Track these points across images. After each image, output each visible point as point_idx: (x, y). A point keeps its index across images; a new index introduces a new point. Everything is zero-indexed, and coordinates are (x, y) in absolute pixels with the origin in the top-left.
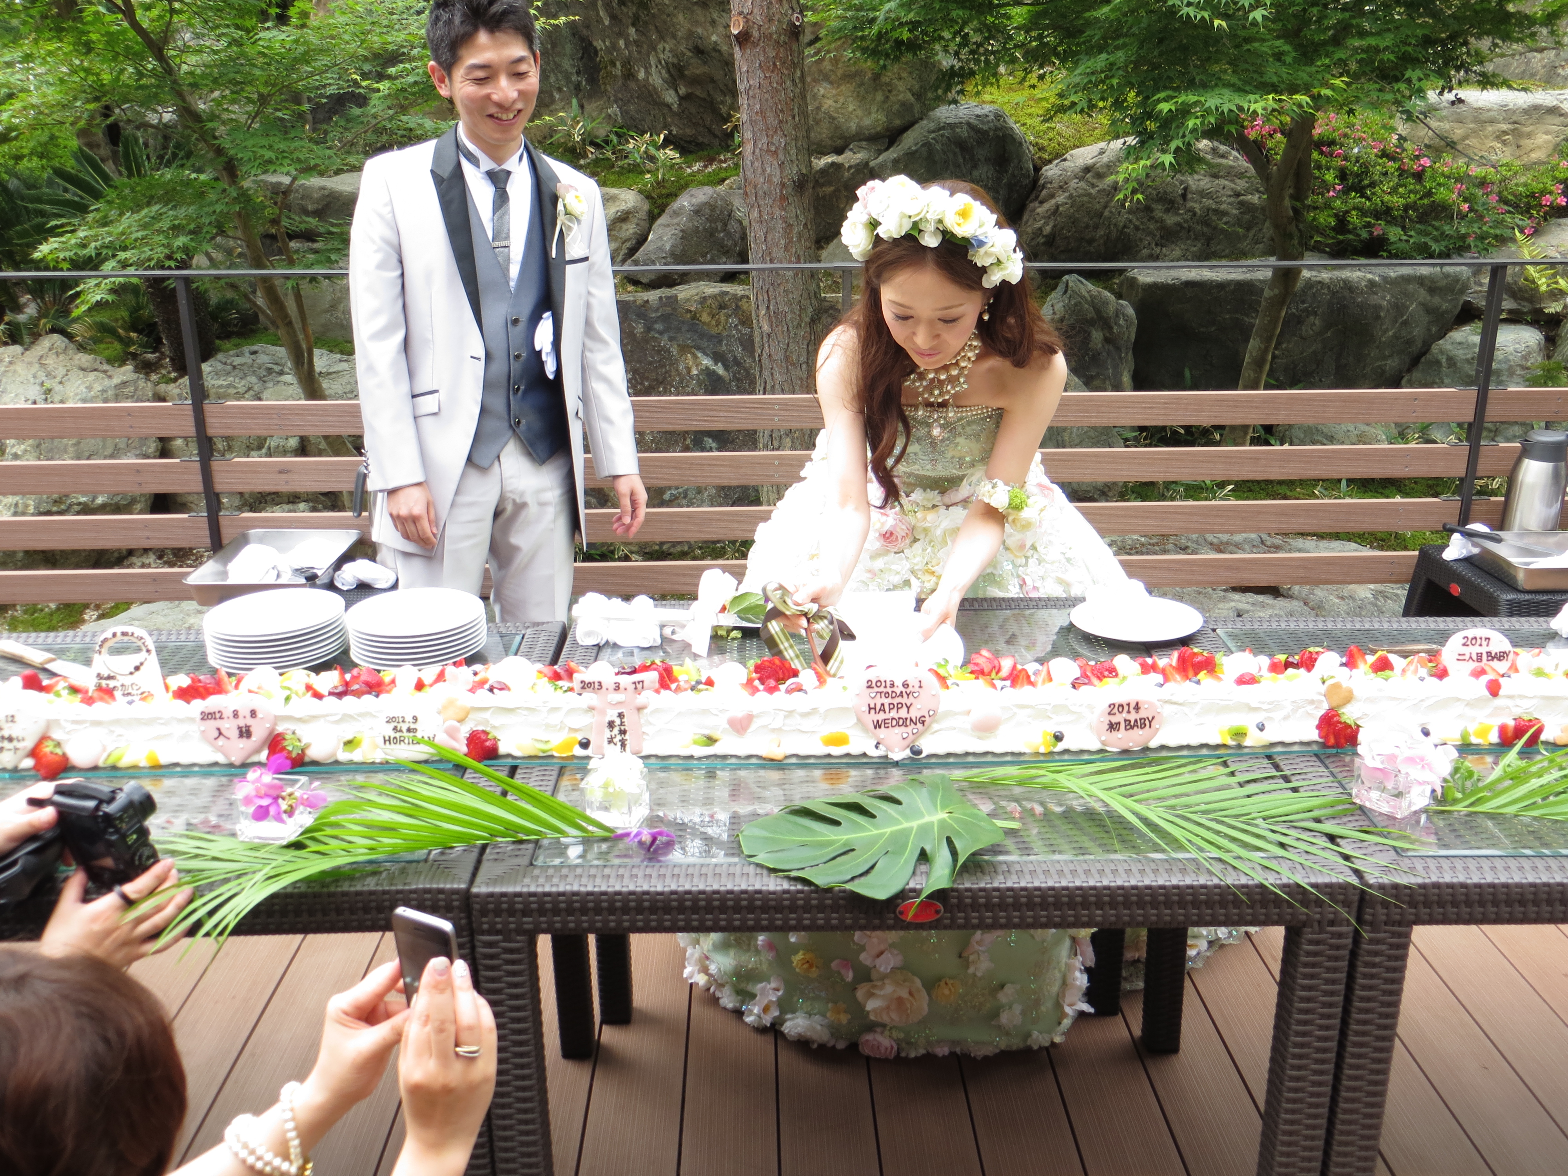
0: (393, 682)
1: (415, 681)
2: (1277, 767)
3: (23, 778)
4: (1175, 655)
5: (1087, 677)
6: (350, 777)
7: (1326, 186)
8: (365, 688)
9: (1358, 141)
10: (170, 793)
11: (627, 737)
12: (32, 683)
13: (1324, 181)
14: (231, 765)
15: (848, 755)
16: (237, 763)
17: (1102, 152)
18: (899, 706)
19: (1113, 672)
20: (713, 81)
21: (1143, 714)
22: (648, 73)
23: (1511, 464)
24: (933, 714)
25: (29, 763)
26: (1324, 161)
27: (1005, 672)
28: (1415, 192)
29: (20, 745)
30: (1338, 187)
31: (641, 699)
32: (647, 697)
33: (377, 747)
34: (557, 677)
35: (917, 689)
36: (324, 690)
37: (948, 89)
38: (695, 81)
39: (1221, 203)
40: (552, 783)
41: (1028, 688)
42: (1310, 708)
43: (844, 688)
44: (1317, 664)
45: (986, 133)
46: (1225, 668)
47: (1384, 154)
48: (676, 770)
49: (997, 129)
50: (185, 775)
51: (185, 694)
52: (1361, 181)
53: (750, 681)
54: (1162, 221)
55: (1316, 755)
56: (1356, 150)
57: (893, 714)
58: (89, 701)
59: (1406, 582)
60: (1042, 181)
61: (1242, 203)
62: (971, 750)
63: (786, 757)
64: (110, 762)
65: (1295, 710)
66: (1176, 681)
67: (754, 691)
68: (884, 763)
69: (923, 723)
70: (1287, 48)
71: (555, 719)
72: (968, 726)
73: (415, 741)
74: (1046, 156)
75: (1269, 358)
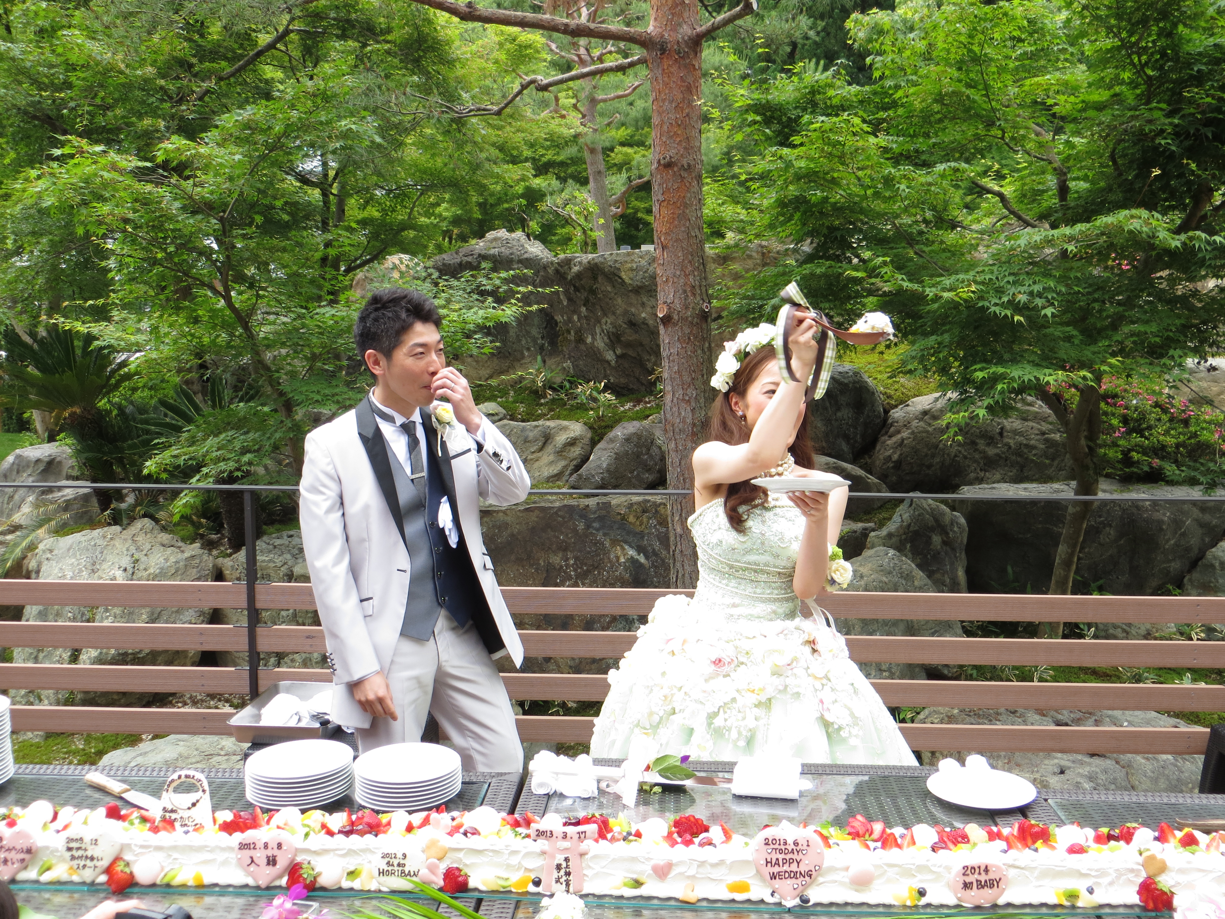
0: (389, 824)
1: (406, 824)
3: (97, 891)
4: (1016, 826)
5: (944, 842)
6: (350, 903)
7: (1113, 429)
8: (368, 829)
9: (1136, 395)
10: (209, 909)
11: (571, 878)
12: (113, 813)
13: (1111, 425)
14: (258, 888)
15: (749, 901)
16: (263, 886)
17: (937, 400)
19: (965, 839)
20: (641, 345)
21: (991, 876)
22: (594, 339)
24: (818, 868)
25: (103, 878)
26: (1110, 409)
27: (876, 835)
29: (99, 864)
30: (1122, 430)
31: (583, 847)
32: (588, 844)
33: (373, 878)
34: (516, 824)
35: (805, 847)
36: (335, 829)
38: (628, 345)
39: (1030, 439)
40: (510, 915)
41: (895, 850)
42: (1131, 876)
43: (745, 845)
44: (1135, 838)
45: (846, 385)
46: (1058, 838)
47: (1156, 405)
48: (609, 908)
49: (855, 382)
50: (222, 894)
51: (228, 828)
52: (1140, 425)
53: (670, 834)
54: (985, 452)
55: (1138, 917)
56: (1135, 402)
57: (786, 868)
58: (155, 830)
59: (1201, 753)
60: (890, 421)
61: (1047, 440)
62: (850, 901)
63: (699, 900)
64: (165, 881)
65: (1118, 877)
66: (1017, 848)
67: (674, 843)
68: (779, 909)
69: (810, 876)
70: (1075, 333)
71: (514, 860)
72: (847, 880)
73: (403, 874)
74: (893, 402)
75: (1075, 559)
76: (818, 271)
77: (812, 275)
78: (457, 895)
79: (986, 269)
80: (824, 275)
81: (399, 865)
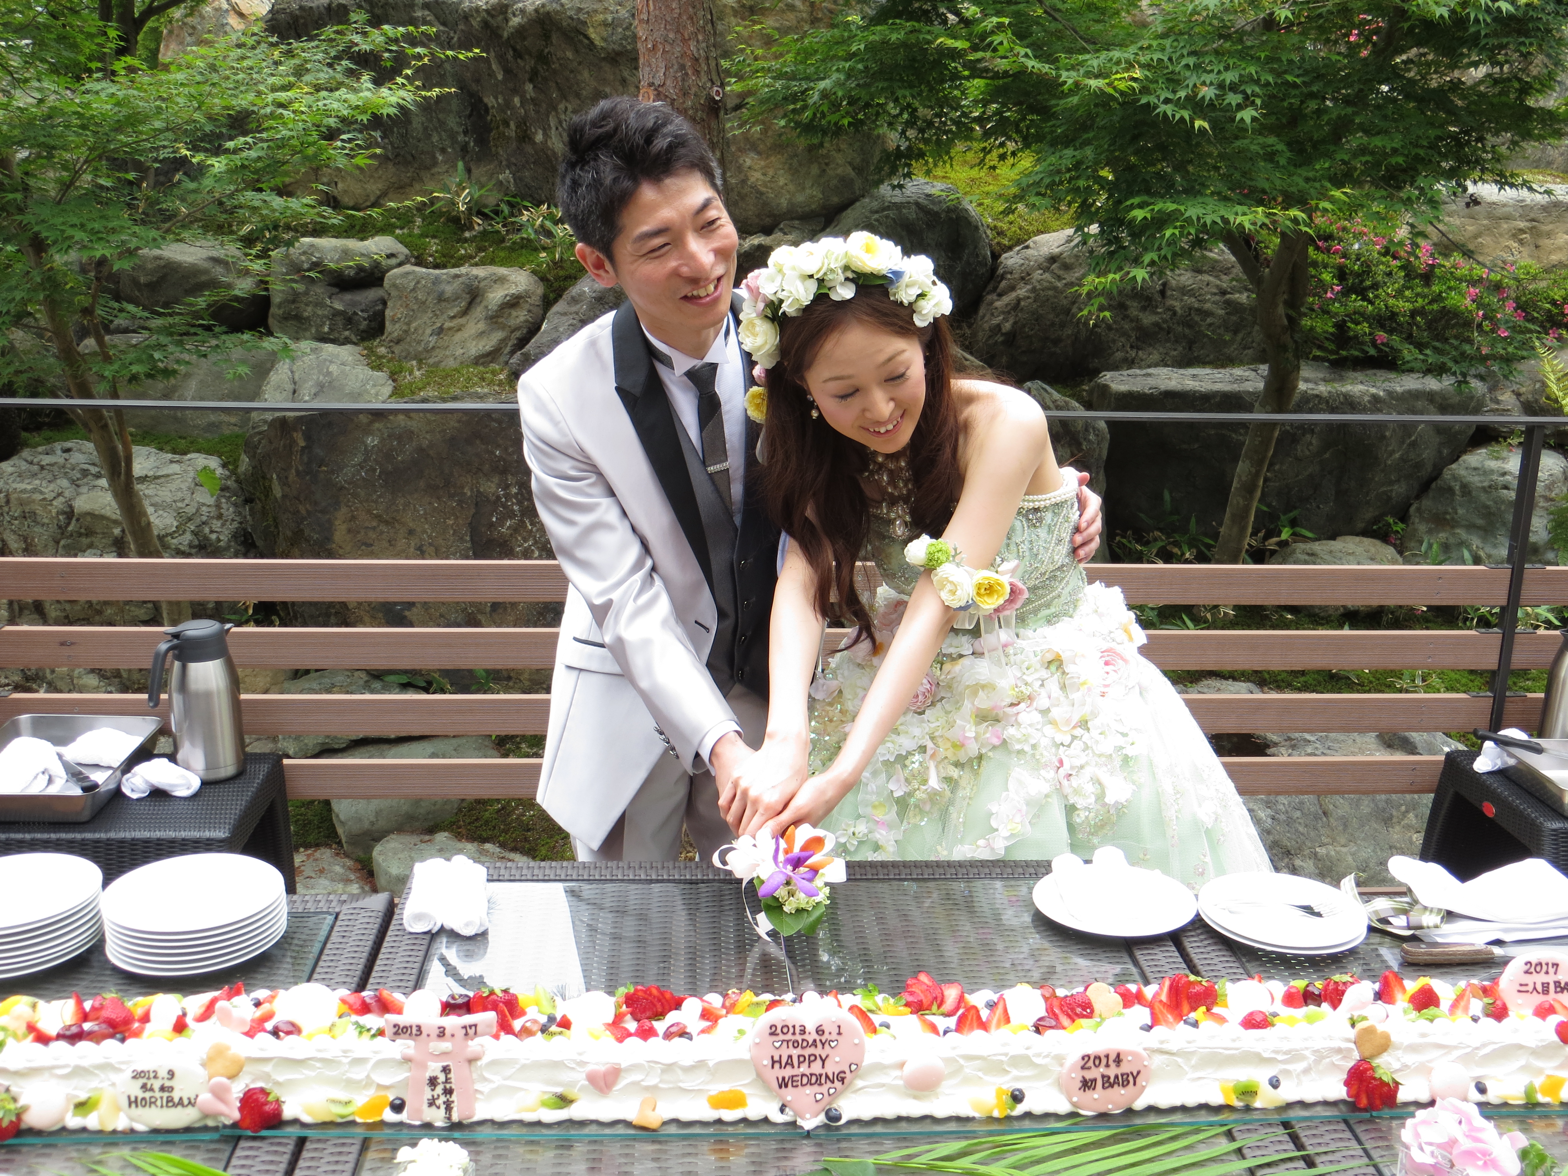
0: (145, 1018)
1: (173, 1020)
2: (1295, 1139)
5: (1056, 1017)
6: (79, 1152)
7: (1324, 286)
8: (106, 1030)
9: (1358, 236)
11: (454, 1097)
13: (1320, 280)
15: (744, 1121)
17: (1070, 240)
18: (812, 1059)
19: (1087, 1010)
21: (1125, 1068)
22: (546, 135)
23: (1551, 657)
24: (855, 1067)
26: (1320, 257)
27: (949, 1005)
28: (1424, 297)
30: (1337, 288)
31: (474, 1045)
32: (482, 1044)
33: (119, 1109)
34: (365, 1009)
35: (834, 1036)
36: (52, 1031)
37: (893, 172)
39: (1205, 301)
40: (352, 1158)
41: (979, 1033)
42: (1336, 1059)
43: (741, 1032)
44: (1346, 998)
45: (937, 214)
46: (1229, 999)
47: (1386, 252)
49: (949, 210)
52: (1362, 282)
53: (618, 1019)
54: (1138, 320)
55: (1346, 1122)
56: (1356, 246)
57: (804, 1069)
59: (1429, 791)
60: (1000, 271)
61: (1228, 303)
62: (904, 1113)
63: (665, 1123)
65: (1317, 1062)
66: (1167, 1022)
67: (622, 1036)
68: (791, 1130)
69: (842, 1080)
70: (1281, 147)
71: (358, 1074)
72: (901, 1082)
73: (171, 1103)
74: (1006, 242)
75: (1261, 483)
76: (894, 37)
77: (885, 43)
78: (264, 1133)
79: (1155, 43)
80: (904, 44)
81: (162, 1089)
